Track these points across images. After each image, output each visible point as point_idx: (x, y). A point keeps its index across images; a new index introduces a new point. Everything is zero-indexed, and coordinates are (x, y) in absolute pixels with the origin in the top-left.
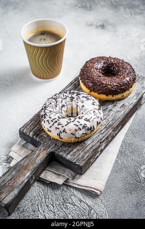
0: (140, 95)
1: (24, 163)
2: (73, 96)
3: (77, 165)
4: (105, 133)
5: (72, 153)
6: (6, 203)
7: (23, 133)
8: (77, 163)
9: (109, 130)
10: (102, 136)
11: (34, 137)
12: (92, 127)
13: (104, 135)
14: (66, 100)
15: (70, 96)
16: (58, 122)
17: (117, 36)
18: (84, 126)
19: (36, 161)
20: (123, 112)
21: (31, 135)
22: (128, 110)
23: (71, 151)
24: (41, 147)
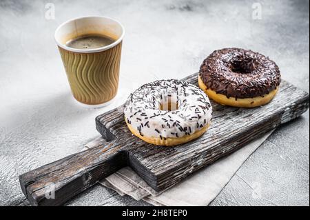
0: (281, 108)
1: (84, 155)
2: (177, 86)
3: (152, 173)
4: (208, 144)
5: (150, 158)
6: (39, 195)
7: (99, 121)
8: (152, 171)
9: (215, 141)
10: (203, 146)
11: (111, 129)
12: (188, 128)
13: (205, 145)
14: (165, 90)
15: (173, 85)
16: (143, 112)
17: (212, 16)
18: (175, 123)
19: (101, 156)
20: (246, 123)
21: (108, 125)
22: (253, 122)
23: (151, 155)
24: (114, 143)
